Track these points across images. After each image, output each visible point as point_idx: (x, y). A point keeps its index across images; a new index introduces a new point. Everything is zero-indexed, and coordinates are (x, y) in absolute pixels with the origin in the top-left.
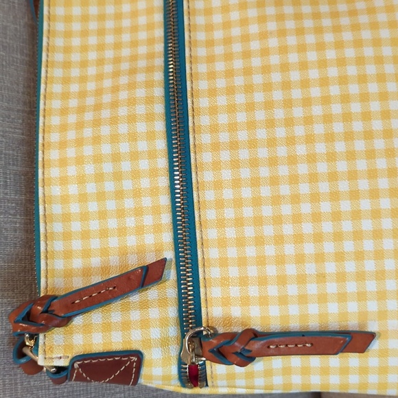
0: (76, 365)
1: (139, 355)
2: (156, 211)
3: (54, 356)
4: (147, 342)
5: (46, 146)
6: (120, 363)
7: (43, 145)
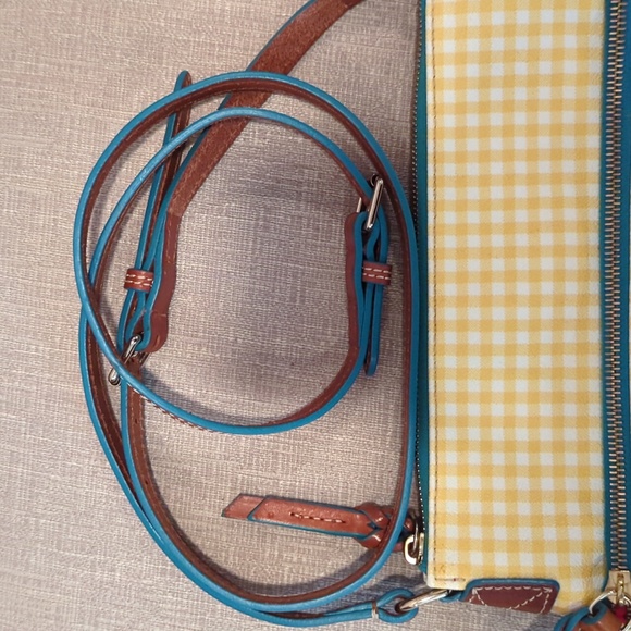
0: (474, 591)
1: (555, 586)
2: (582, 398)
3: (447, 577)
4: (565, 570)
5: (438, 302)
6: (529, 594)
7: (435, 301)
